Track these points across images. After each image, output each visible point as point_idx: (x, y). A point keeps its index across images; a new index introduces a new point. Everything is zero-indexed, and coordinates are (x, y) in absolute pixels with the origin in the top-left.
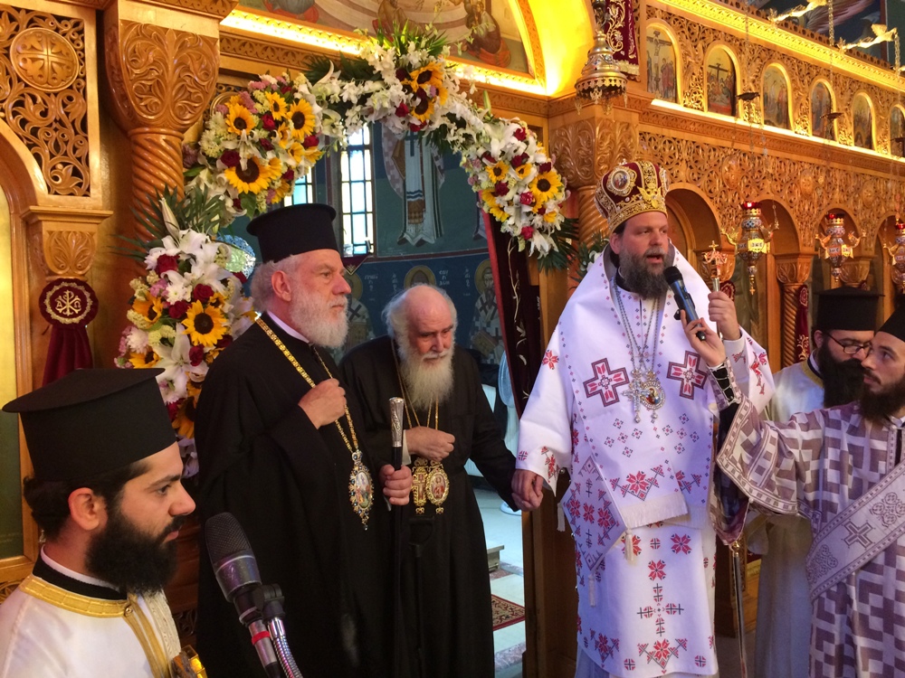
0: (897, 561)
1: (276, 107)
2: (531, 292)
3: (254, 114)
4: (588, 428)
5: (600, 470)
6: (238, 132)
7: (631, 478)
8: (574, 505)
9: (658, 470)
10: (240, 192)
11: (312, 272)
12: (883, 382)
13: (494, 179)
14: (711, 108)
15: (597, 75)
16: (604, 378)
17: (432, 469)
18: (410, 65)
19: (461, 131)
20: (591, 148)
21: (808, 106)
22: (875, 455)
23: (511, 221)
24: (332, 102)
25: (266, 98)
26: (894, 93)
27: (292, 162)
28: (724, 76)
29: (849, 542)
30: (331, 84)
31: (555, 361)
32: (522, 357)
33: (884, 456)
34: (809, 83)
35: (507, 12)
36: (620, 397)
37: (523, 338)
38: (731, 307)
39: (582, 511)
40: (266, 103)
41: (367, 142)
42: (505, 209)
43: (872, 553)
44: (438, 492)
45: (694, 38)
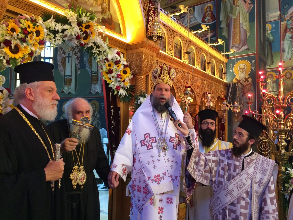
0: (241, 202)
1: (29, 27)
2: (117, 109)
3: (19, 28)
4: (141, 158)
5: (144, 173)
6: (12, 33)
7: (155, 176)
8: (133, 186)
9: (165, 174)
10: (10, 57)
11: (45, 89)
12: (240, 143)
13: (108, 68)
14: (175, 56)
15: (155, 31)
16: (148, 140)
17: (80, 171)
18: (82, 22)
19: (98, 49)
20: (141, 62)
21: (200, 60)
22: (235, 166)
23: (113, 83)
24: (51, 30)
25: (25, 22)
26: (220, 60)
27: (33, 49)
28: (179, 47)
29: (226, 195)
30: (51, 23)
31: (130, 132)
32: (113, 132)
33: (238, 167)
34: (200, 54)
35: (115, 12)
36: (154, 147)
37: (114, 125)
38: (190, 118)
39: (136, 188)
40: (25, 24)
41: (52, 56)
42: (111, 79)
43: (233, 199)
44: (82, 180)
45: (171, 33)
